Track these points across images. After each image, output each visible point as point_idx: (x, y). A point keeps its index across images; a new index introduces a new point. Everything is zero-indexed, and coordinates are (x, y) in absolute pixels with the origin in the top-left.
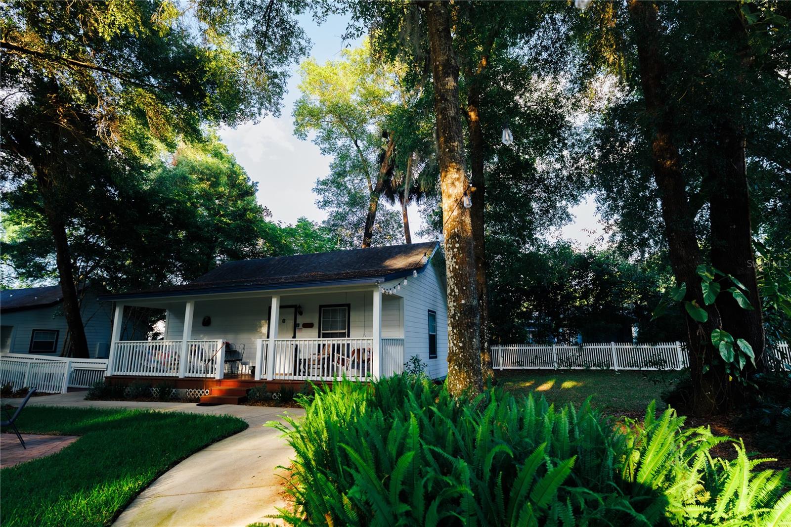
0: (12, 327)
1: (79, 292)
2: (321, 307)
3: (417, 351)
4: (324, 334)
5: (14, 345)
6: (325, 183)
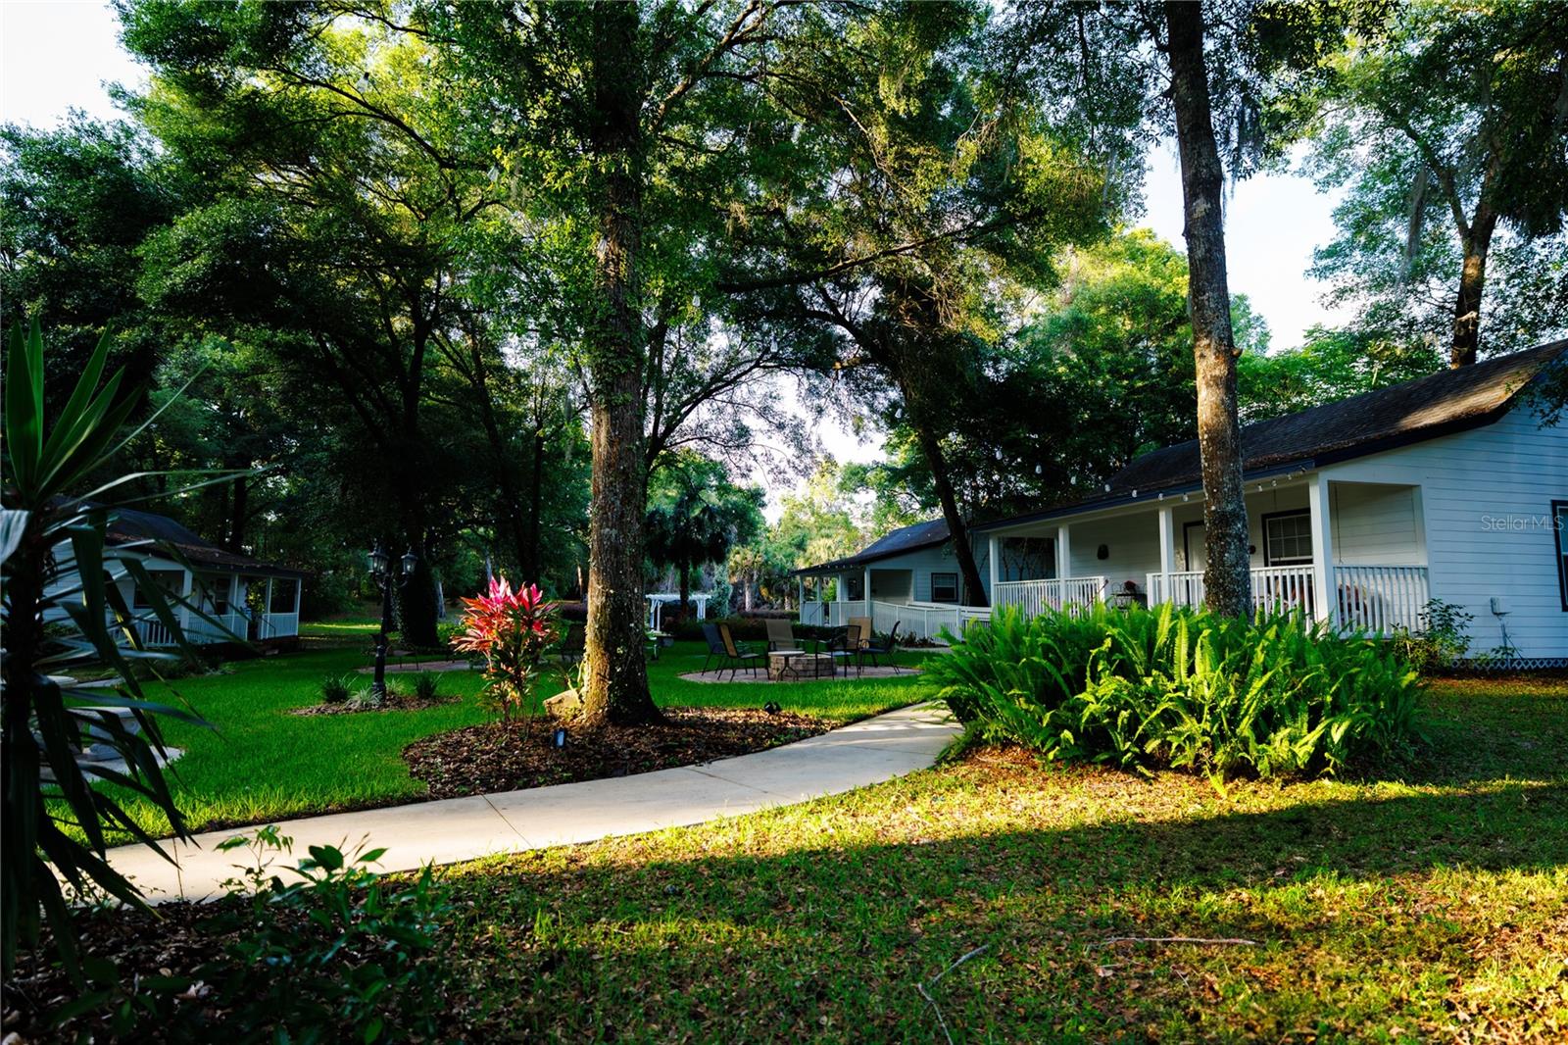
0: (911, 571)
2: (1264, 517)
3: (1495, 592)
4: (1274, 564)
5: (916, 592)
6: (1333, 252)
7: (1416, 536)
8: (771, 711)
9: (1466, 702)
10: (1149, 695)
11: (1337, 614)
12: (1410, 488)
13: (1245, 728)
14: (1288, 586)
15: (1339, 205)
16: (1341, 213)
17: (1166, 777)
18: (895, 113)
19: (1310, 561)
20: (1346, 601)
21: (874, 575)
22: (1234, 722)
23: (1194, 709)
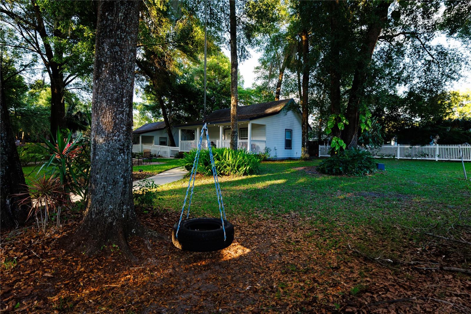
0: (153, 137)
1: (171, 124)
2: (240, 129)
3: (276, 146)
4: (241, 139)
5: (155, 142)
6: (257, 68)
7: (264, 135)
8: (140, 171)
9: (268, 165)
10: (222, 163)
11: (251, 150)
12: (264, 125)
13: (236, 168)
14: (243, 143)
15: (259, 58)
16: (260, 60)
17: (224, 176)
18: (160, 9)
19: (247, 139)
20: (253, 147)
21: (142, 137)
22: (234, 167)
23: (229, 165)
